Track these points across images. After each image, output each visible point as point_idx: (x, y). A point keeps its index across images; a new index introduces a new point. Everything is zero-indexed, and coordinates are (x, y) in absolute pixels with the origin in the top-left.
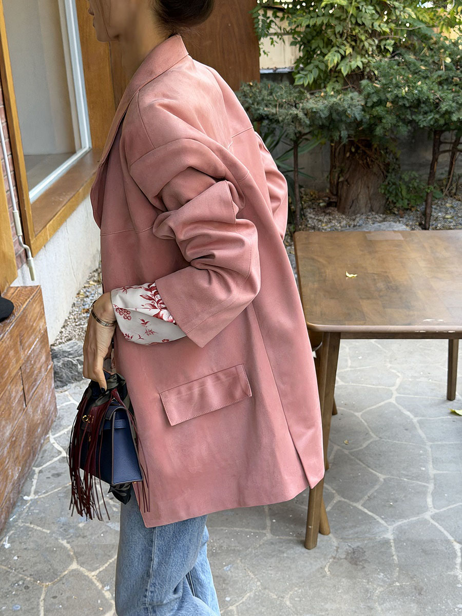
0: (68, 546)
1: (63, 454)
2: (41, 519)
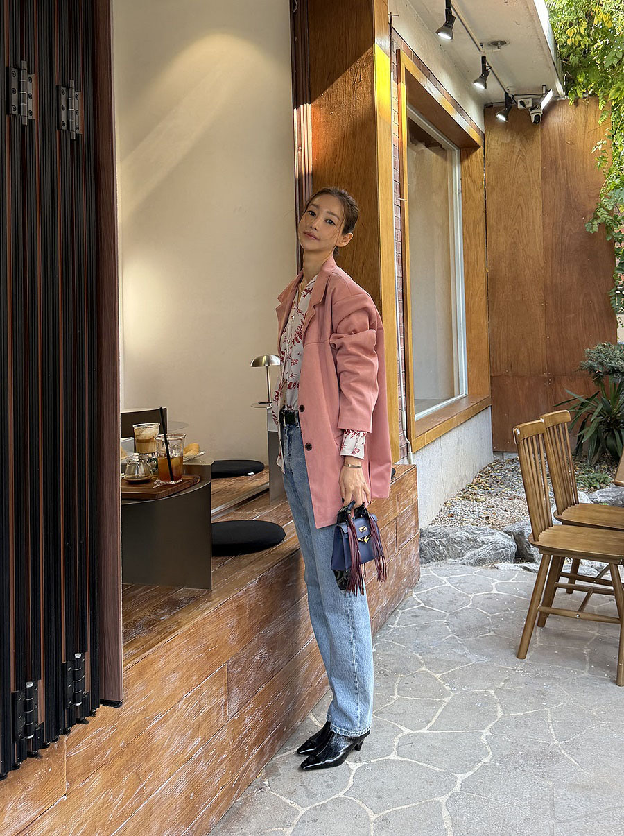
0: (421, 657)
1: (422, 605)
2: (401, 639)
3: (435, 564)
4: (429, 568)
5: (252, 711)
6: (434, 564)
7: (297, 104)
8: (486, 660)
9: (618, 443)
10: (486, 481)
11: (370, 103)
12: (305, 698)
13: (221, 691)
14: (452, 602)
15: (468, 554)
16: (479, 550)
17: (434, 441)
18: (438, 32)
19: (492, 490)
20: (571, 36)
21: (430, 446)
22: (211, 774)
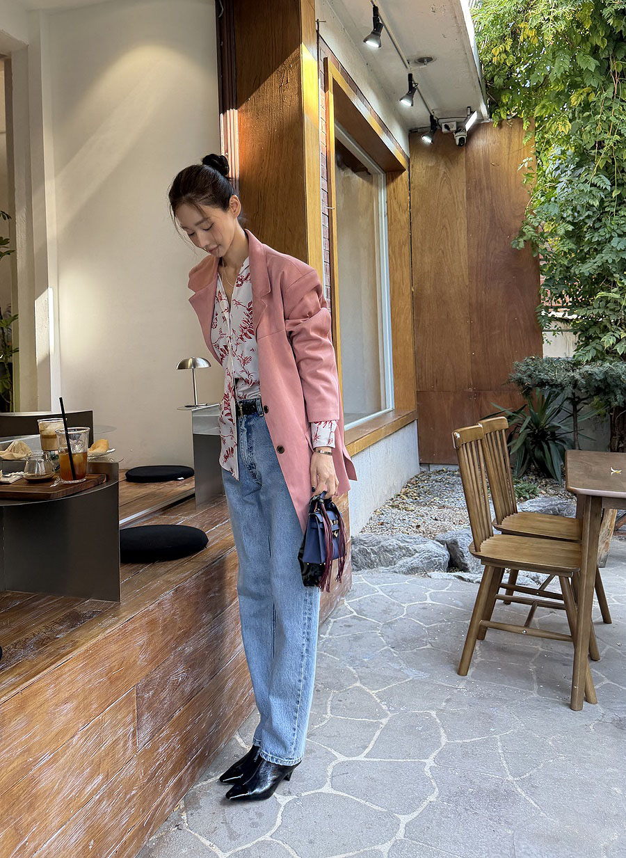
0: (354, 671)
1: (355, 614)
2: (333, 651)
3: (367, 570)
4: (360, 575)
5: (168, 738)
6: (365, 572)
7: (223, 110)
8: (424, 676)
9: (546, 455)
10: (415, 491)
11: (297, 105)
12: (230, 718)
13: (129, 719)
14: (385, 612)
15: (401, 562)
16: (412, 558)
17: (363, 451)
18: (365, 41)
19: (421, 499)
20: (496, 54)
21: (359, 455)
22: (116, 815)
